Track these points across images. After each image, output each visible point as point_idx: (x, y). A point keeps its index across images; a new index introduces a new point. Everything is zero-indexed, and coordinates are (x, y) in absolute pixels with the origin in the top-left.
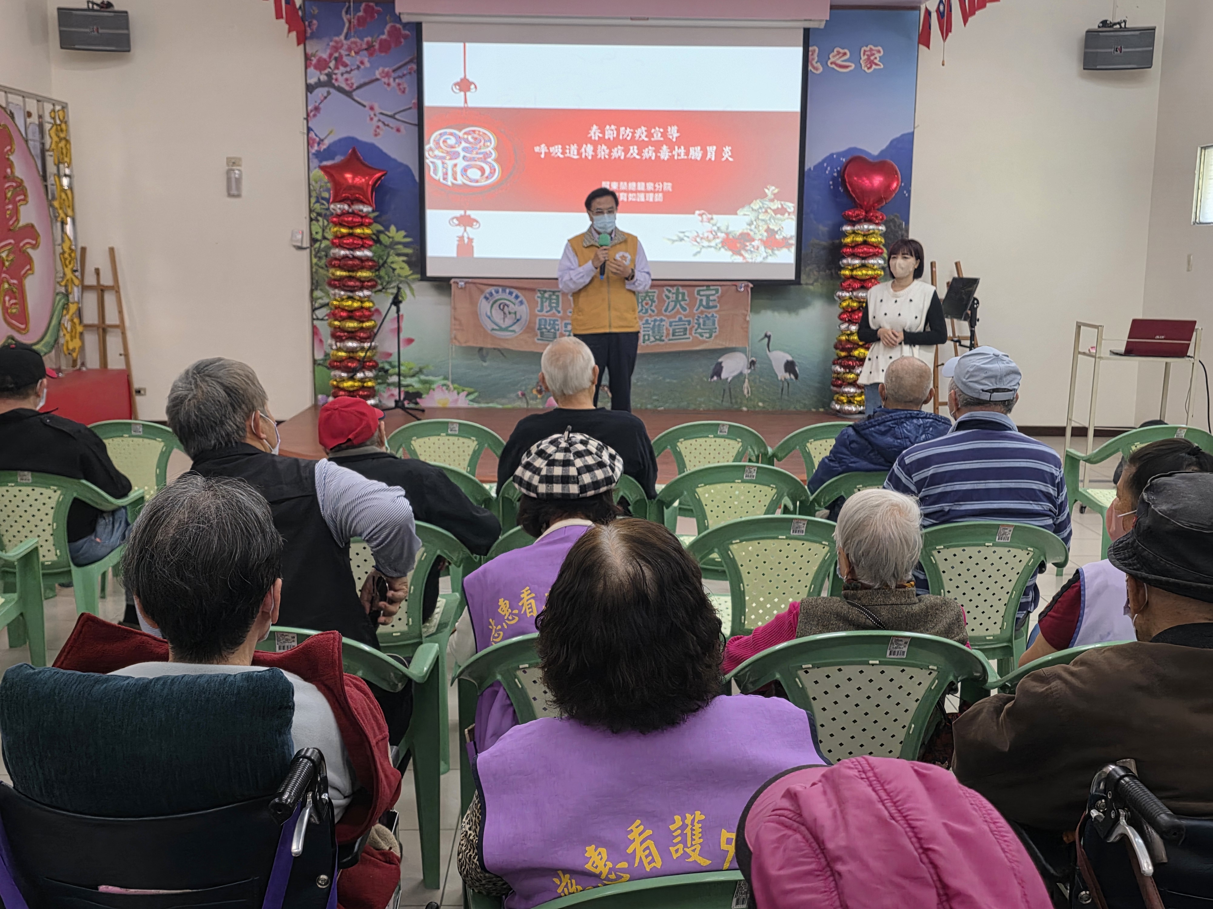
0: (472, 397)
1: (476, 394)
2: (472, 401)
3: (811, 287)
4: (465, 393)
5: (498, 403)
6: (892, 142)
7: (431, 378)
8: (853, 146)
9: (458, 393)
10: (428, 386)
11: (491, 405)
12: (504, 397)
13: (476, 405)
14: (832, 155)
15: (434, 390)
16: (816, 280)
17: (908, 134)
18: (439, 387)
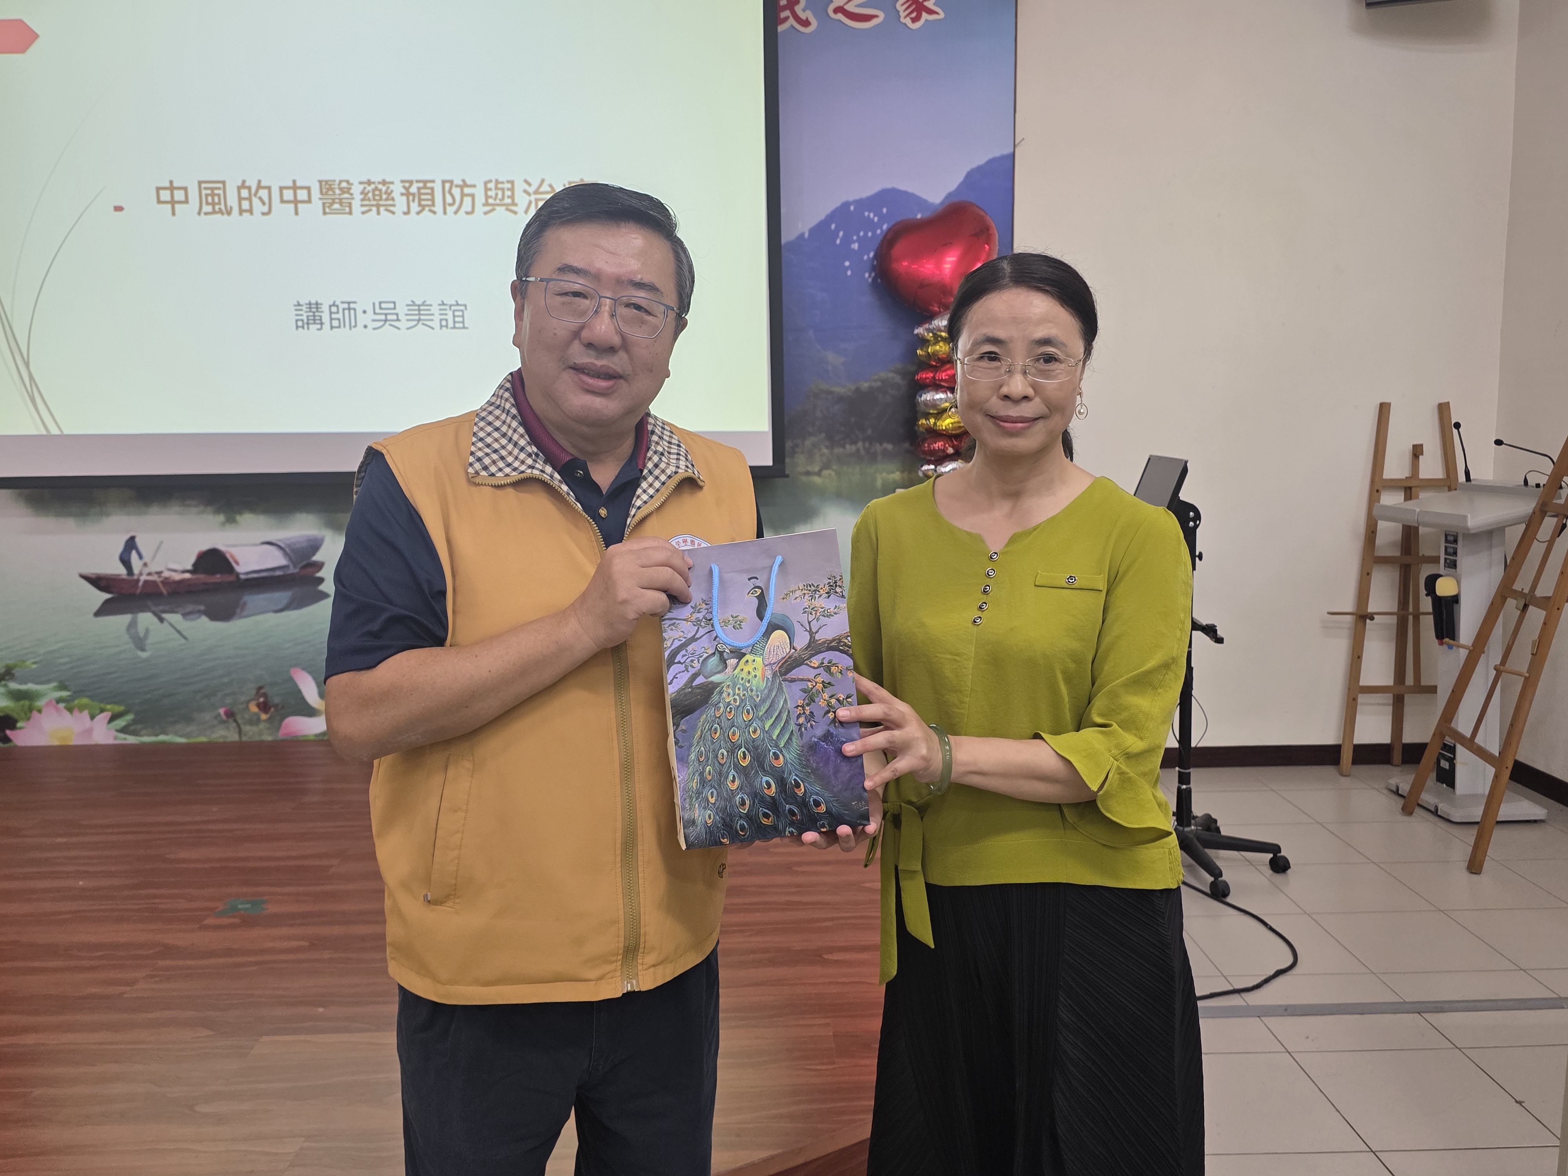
0: (121, 723)
1: (130, 717)
2: (123, 730)
3: (817, 480)
4: (107, 715)
5: (176, 733)
6: (969, 175)
7: (30, 686)
8: (888, 185)
9: (92, 717)
10: (27, 703)
11: (162, 738)
12: (188, 719)
13: (131, 740)
14: (846, 205)
15: (40, 711)
16: (826, 466)
17: (1003, 158)
18: (49, 704)
